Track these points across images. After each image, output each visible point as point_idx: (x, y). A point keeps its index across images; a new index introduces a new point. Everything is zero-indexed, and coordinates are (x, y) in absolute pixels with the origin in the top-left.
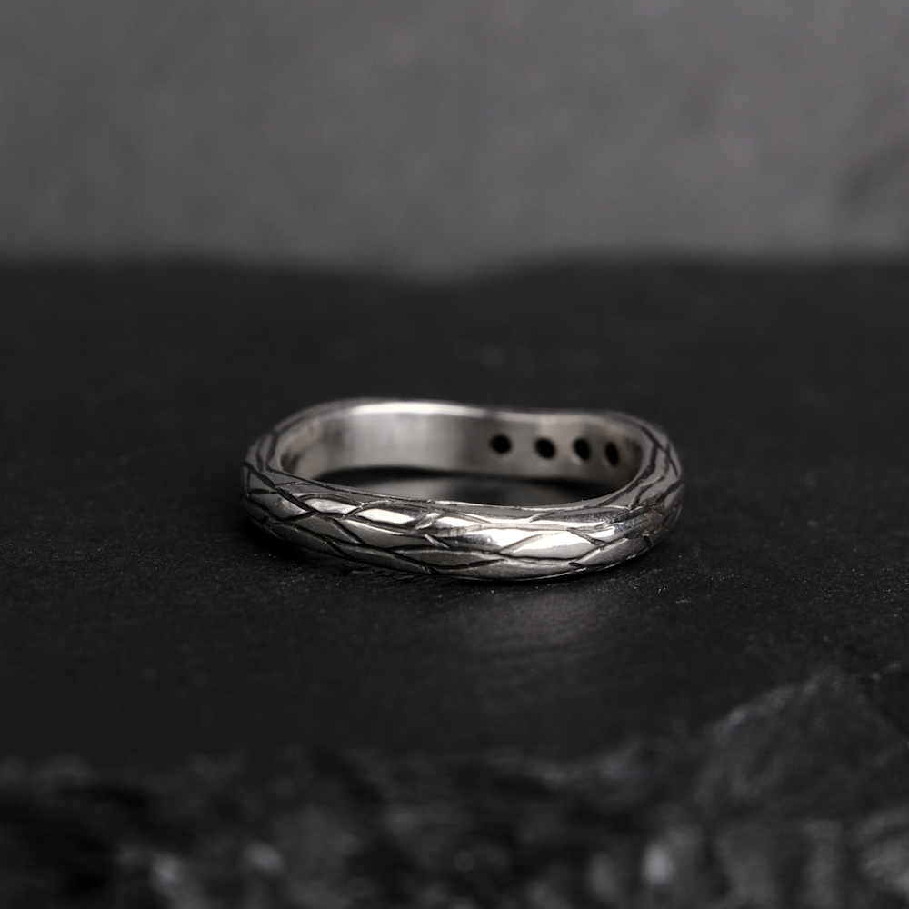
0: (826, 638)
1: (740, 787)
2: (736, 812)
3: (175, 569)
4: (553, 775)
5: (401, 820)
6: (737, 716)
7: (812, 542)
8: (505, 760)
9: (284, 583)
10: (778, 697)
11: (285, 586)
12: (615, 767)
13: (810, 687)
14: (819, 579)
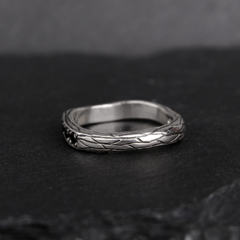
0: (238, 170)
1: (212, 217)
2: (210, 225)
3: (60, 154)
4: (159, 216)
5: (118, 230)
6: (211, 196)
7: (236, 139)
8: (146, 212)
9: (90, 157)
10: (223, 189)
11: (90, 158)
12: (176, 213)
13: (233, 186)
14: (237, 151)
